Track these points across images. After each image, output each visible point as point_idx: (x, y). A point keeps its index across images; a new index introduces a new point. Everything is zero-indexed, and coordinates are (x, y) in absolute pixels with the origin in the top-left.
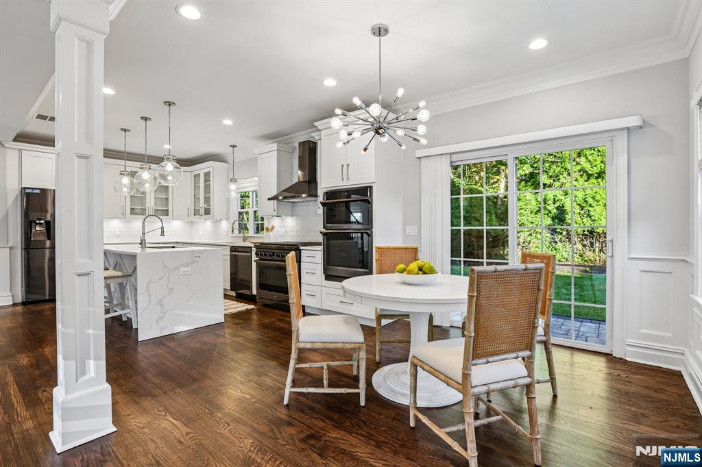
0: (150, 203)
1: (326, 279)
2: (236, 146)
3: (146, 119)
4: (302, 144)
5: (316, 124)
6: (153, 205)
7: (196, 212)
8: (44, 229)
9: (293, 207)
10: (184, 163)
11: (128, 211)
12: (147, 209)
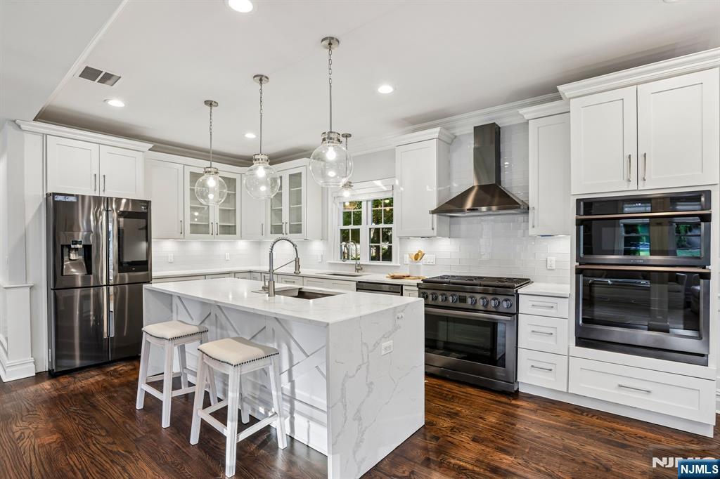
0: (215, 218)
1: (577, 345)
2: (350, 135)
3: (261, 79)
4: (478, 130)
5: (560, 88)
6: (217, 220)
7: (277, 229)
8: (81, 257)
9: (450, 224)
10: (274, 160)
11: (188, 228)
12: (210, 225)
